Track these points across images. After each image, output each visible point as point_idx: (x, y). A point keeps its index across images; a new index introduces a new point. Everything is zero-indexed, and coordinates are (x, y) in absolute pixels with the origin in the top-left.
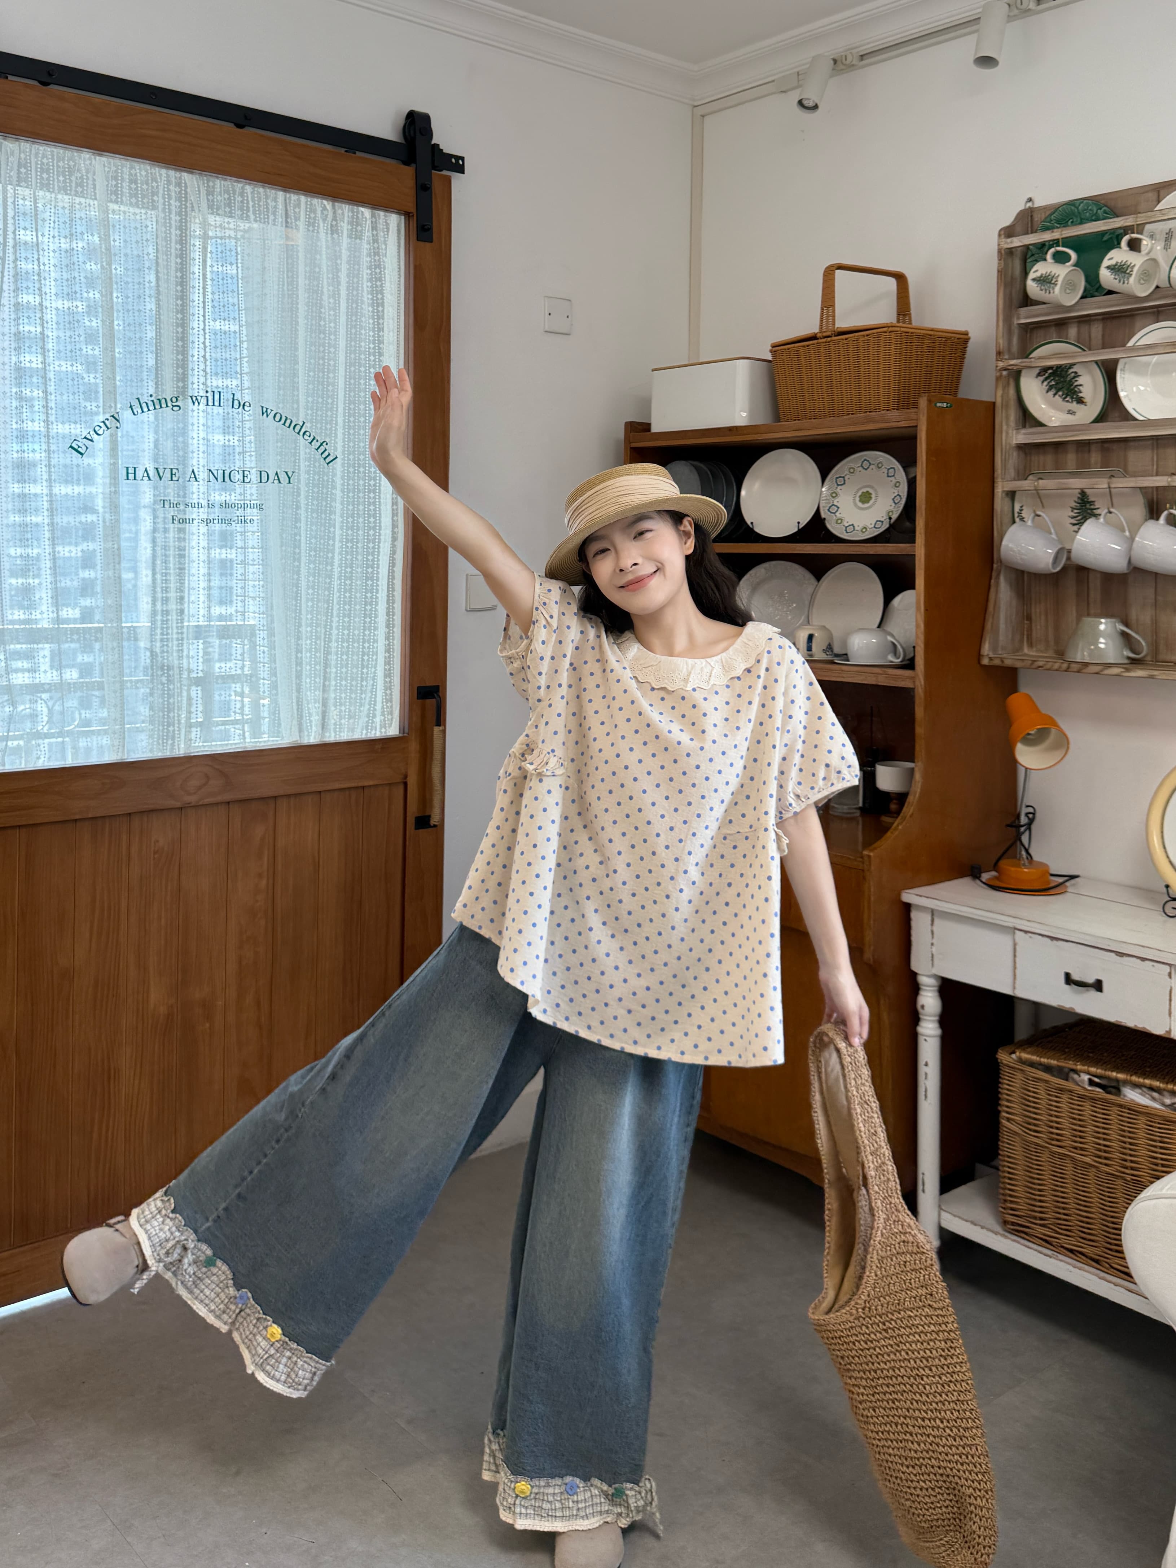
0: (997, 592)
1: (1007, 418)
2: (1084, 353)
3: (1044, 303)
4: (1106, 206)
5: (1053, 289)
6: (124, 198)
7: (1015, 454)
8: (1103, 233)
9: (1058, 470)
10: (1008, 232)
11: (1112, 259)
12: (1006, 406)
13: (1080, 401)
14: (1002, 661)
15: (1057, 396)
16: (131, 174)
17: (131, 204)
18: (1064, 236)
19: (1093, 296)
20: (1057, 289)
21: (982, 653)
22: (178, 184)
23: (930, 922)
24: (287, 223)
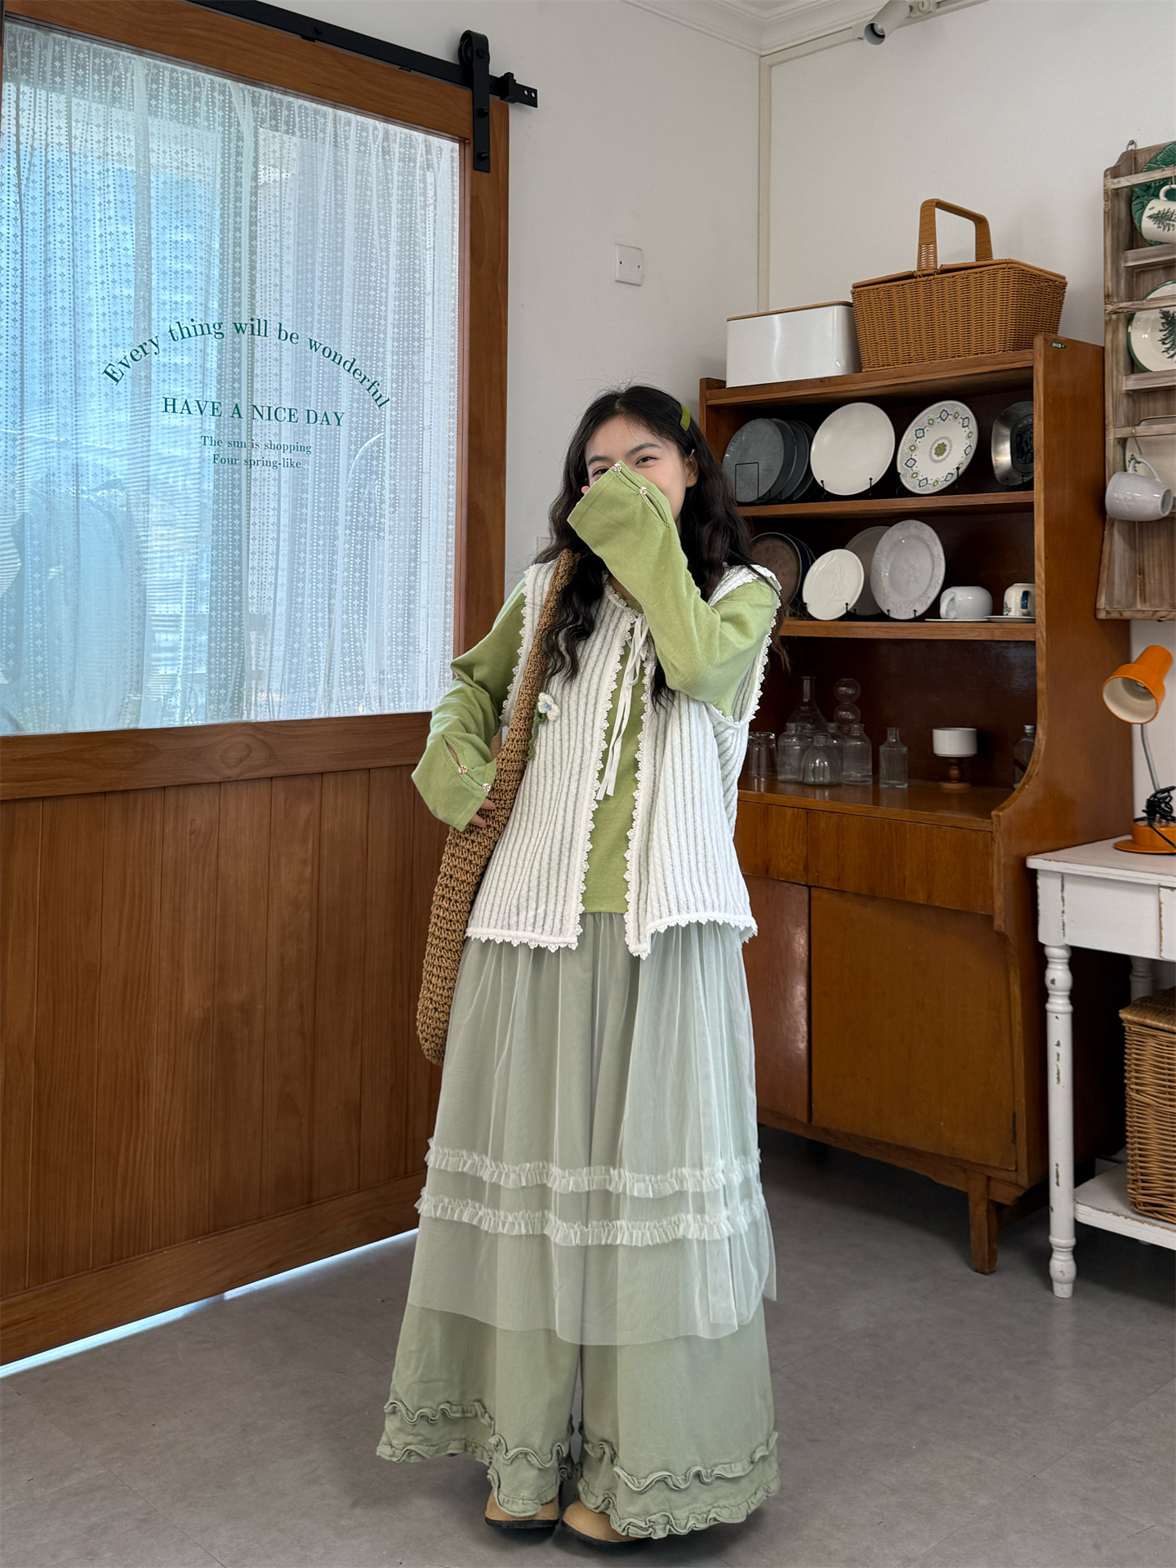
0: (1111, 546)
7: (1125, 400)
10: (1113, 173)
12: (1115, 351)
14: (1117, 615)
16: (171, 77)
21: (1098, 606)
22: (222, 92)
23: (1060, 888)
24: (336, 141)
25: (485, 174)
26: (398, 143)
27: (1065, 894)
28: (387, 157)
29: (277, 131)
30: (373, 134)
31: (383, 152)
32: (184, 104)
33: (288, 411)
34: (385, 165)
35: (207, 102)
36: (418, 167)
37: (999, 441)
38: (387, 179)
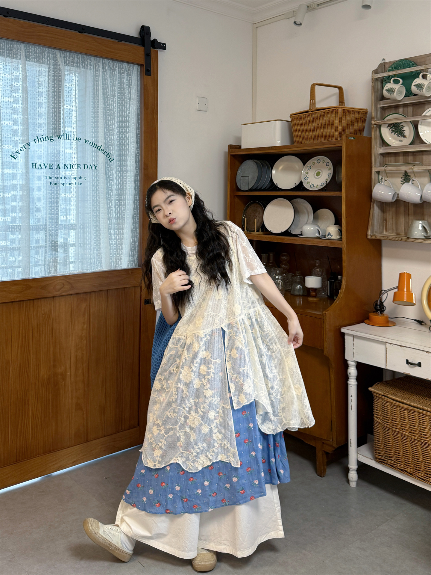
0: (373, 210)
1: (376, 143)
2: (405, 118)
3: (390, 99)
4: (413, 62)
5: (393, 94)
6: (32, 60)
7: (379, 157)
8: (412, 72)
9: (396, 163)
10: (376, 72)
11: (416, 82)
12: (376, 138)
13: (404, 136)
14: (376, 237)
15: (395, 135)
16: (34, 50)
17: (34, 61)
18: (397, 73)
19: (409, 96)
20: (395, 93)
21: (368, 234)
22: (53, 54)
23: (353, 340)
24: (96, 68)
25: (149, 76)
26: (118, 67)
27: (354, 342)
28: (113, 73)
29: (73, 66)
30: (108, 64)
31: (112, 71)
32: (39, 59)
33: (77, 165)
34: (113, 76)
35: (47, 58)
38: (113, 81)
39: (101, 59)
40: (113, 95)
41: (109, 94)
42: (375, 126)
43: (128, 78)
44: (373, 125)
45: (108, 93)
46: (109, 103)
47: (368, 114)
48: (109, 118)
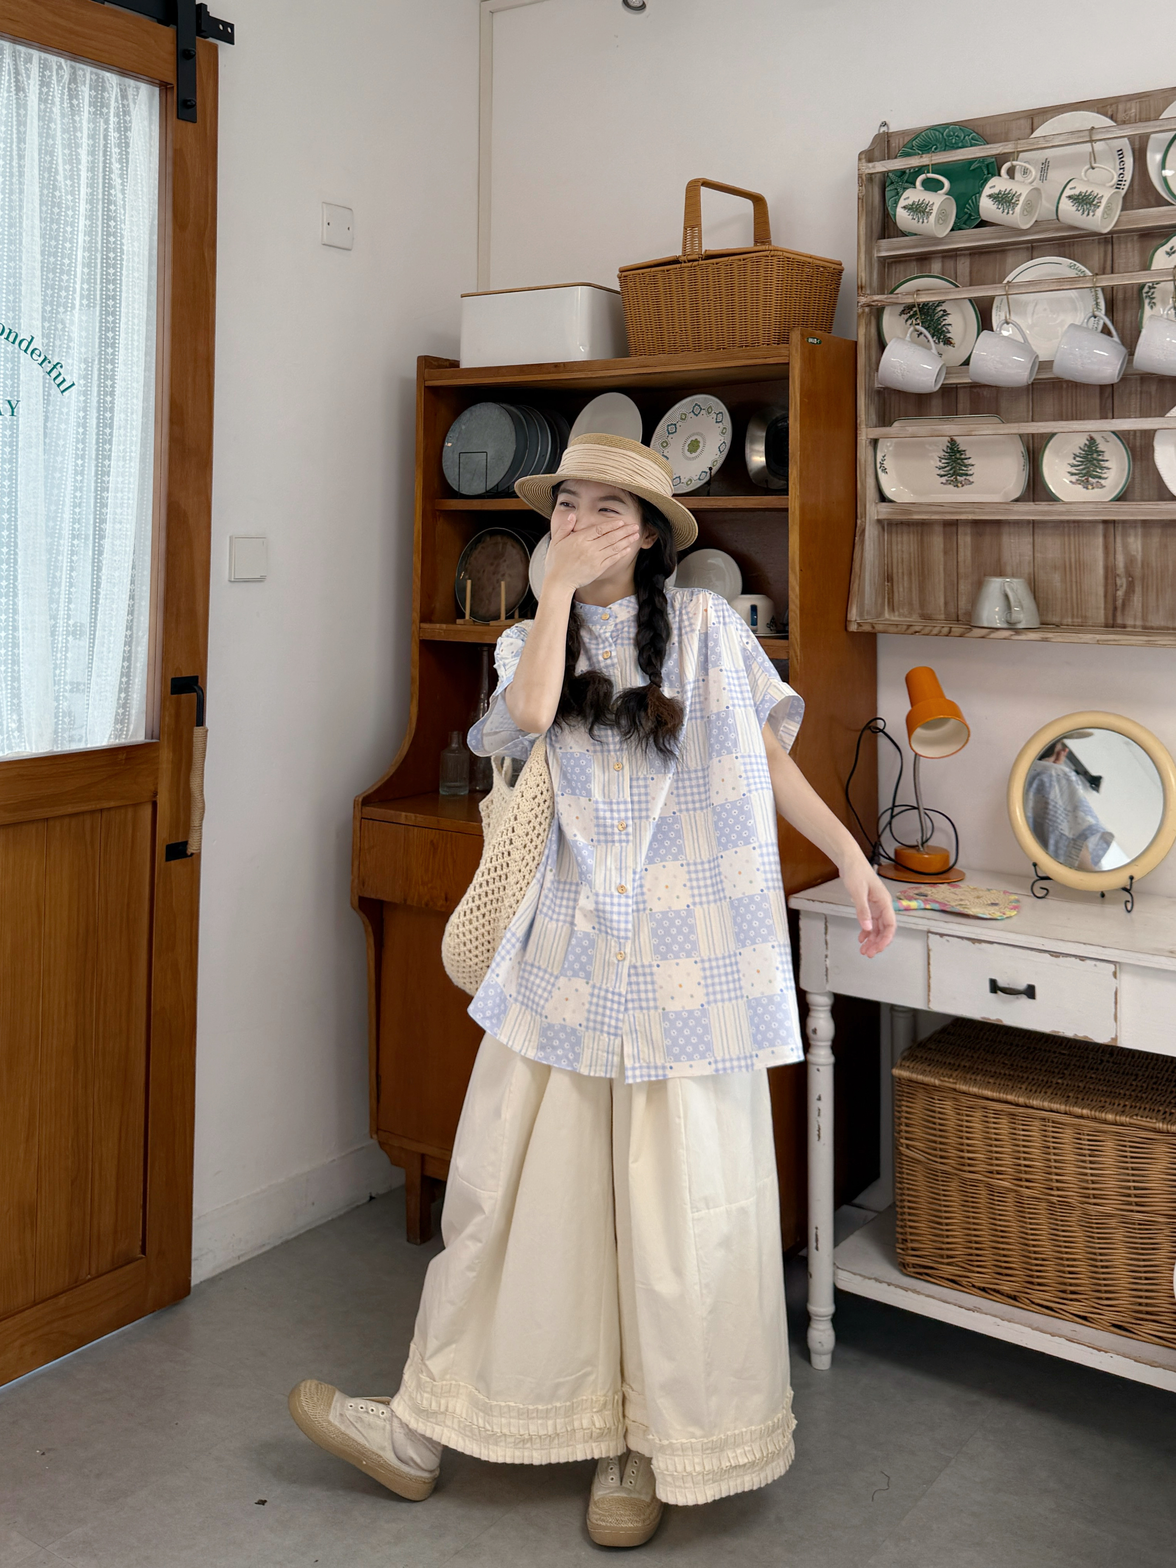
0: (862, 551)
1: (870, 359)
2: (957, 289)
3: (904, 234)
4: (974, 132)
5: (927, 218)
7: (876, 398)
8: (971, 162)
9: (924, 416)
10: (868, 157)
12: (867, 346)
13: (948, 342)
18: (933, 162)
19: (963, 228)
20: (931, 219)
21: (849, 618)
23: (823, 931)
24: (17, 81)
25: (190, 125)
26: (87, 86)
27: (828, 937)
28: (75, 101)
30: (58, 74)
31: (69, 95)
34: (72, 111)
36: (112, 114)
37: (753, 442)
38: (75, 127)
39: (36, 54)
40: (74, 176)
41: (60, 169)
42: (867, 309)
43: (119, 123)
44: (862, 306)
45: (57, 164)
46: (60, 197)
47: (844, 273)
48: (56, 247)
